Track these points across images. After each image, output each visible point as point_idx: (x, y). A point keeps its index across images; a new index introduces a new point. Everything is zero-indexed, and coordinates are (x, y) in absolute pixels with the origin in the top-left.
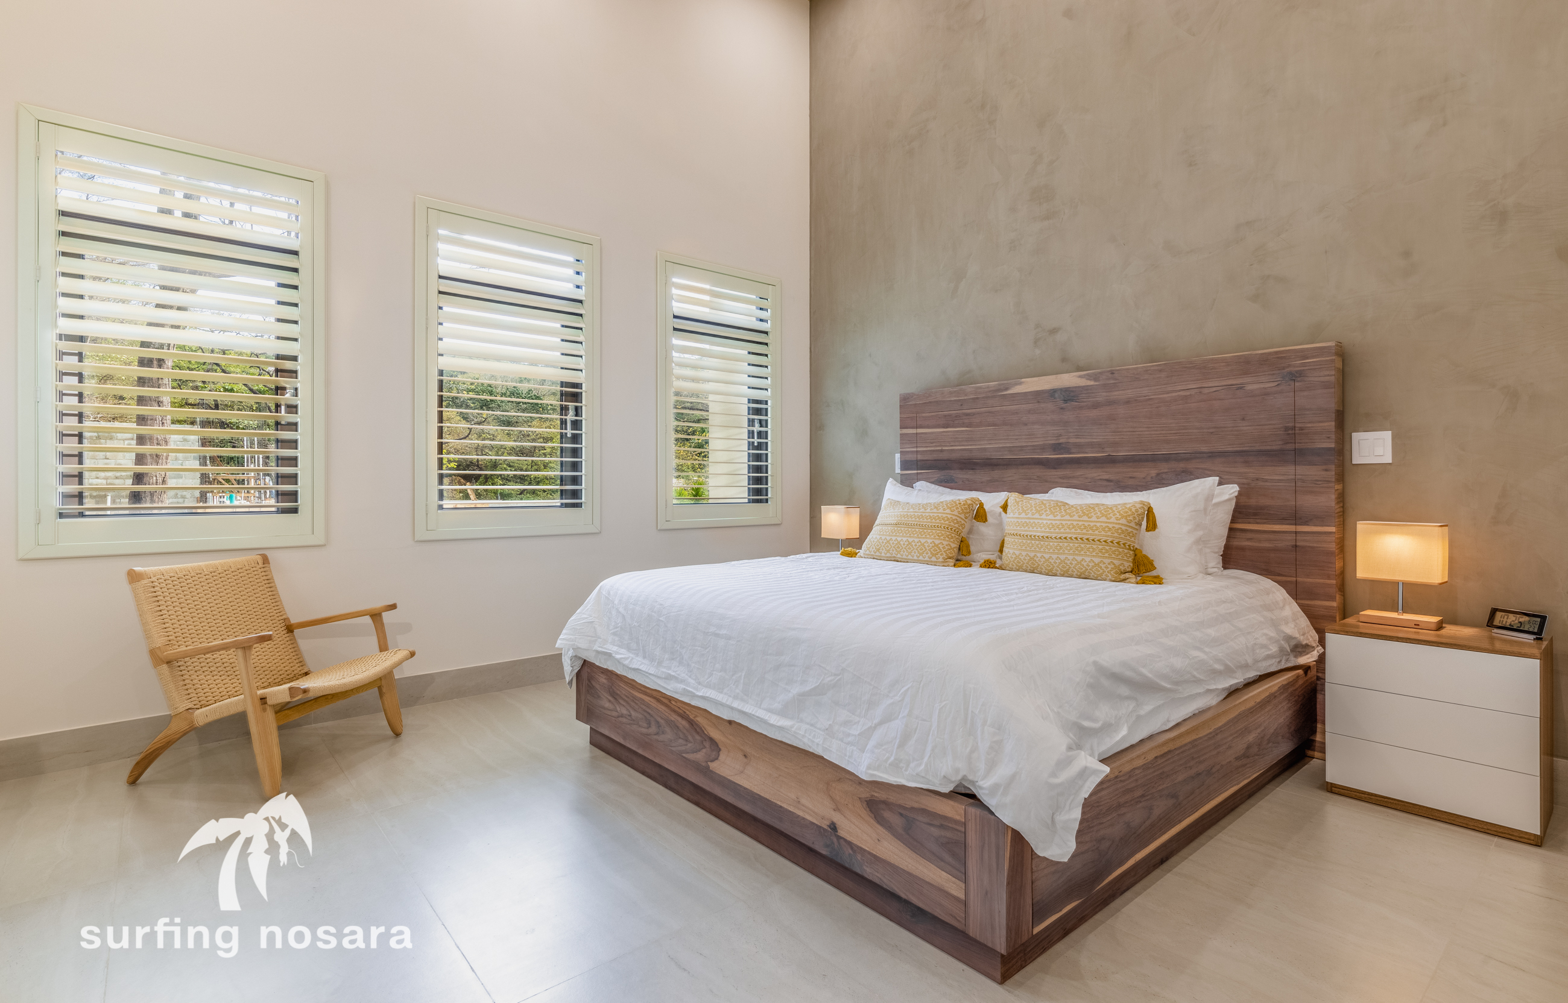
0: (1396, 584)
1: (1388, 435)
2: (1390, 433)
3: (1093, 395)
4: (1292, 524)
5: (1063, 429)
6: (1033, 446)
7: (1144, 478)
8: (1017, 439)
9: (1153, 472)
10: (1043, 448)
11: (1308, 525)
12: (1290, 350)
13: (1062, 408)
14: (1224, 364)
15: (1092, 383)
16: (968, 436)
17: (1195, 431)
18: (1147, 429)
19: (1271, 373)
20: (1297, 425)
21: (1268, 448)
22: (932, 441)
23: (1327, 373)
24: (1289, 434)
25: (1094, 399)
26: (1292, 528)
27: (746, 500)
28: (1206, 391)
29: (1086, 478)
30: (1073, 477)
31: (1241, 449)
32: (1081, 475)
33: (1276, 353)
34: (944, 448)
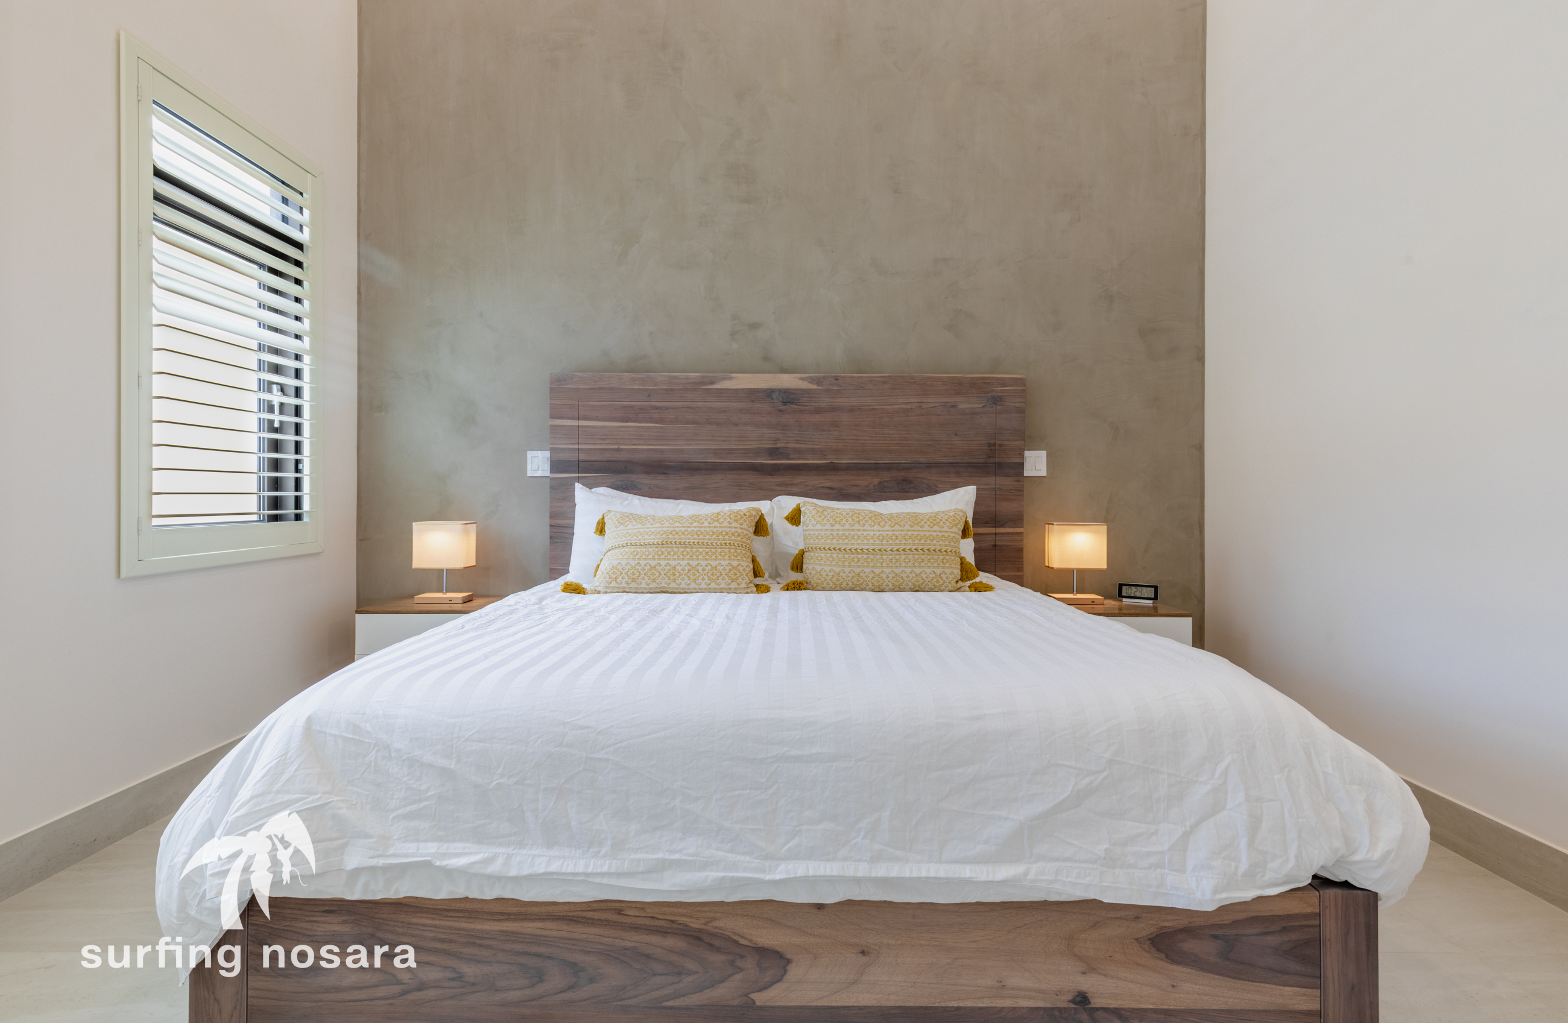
0: (1072, 570)
1: (1044, 453)
2: (1045, 452)
3: (815, 399)
4: (993, 527)
5: (782, 433)
6: (745, 449)
7: (867, 486)
8: (724, 441)
9: (876, 481)
10: (757, 452)
11: (1004, 527)
12: (993, 377)
13: (780, 411)
14: (941, 383)
15: (815, 387)
16: (657, 434)
17: (915, 442)
18: (871, 438)
19: (979, 395)
20: (997, 442)
21: (975, 461)
22: (603, 437)
23: (1020, 400)
24: (991, 450)
25: (816, 404)
26: (992, 530)
27: (255, 518)
28: (925, 406)
29: (807, 486)
30: (793, 485)
31: (954, 461)
32: (801, 482)
33: (983, 378)
34: (621, 447)
